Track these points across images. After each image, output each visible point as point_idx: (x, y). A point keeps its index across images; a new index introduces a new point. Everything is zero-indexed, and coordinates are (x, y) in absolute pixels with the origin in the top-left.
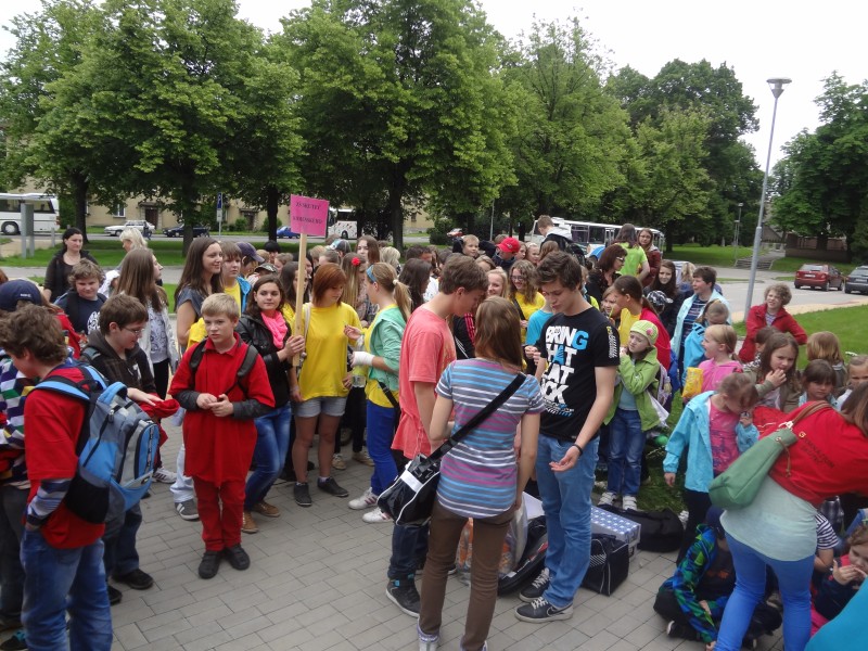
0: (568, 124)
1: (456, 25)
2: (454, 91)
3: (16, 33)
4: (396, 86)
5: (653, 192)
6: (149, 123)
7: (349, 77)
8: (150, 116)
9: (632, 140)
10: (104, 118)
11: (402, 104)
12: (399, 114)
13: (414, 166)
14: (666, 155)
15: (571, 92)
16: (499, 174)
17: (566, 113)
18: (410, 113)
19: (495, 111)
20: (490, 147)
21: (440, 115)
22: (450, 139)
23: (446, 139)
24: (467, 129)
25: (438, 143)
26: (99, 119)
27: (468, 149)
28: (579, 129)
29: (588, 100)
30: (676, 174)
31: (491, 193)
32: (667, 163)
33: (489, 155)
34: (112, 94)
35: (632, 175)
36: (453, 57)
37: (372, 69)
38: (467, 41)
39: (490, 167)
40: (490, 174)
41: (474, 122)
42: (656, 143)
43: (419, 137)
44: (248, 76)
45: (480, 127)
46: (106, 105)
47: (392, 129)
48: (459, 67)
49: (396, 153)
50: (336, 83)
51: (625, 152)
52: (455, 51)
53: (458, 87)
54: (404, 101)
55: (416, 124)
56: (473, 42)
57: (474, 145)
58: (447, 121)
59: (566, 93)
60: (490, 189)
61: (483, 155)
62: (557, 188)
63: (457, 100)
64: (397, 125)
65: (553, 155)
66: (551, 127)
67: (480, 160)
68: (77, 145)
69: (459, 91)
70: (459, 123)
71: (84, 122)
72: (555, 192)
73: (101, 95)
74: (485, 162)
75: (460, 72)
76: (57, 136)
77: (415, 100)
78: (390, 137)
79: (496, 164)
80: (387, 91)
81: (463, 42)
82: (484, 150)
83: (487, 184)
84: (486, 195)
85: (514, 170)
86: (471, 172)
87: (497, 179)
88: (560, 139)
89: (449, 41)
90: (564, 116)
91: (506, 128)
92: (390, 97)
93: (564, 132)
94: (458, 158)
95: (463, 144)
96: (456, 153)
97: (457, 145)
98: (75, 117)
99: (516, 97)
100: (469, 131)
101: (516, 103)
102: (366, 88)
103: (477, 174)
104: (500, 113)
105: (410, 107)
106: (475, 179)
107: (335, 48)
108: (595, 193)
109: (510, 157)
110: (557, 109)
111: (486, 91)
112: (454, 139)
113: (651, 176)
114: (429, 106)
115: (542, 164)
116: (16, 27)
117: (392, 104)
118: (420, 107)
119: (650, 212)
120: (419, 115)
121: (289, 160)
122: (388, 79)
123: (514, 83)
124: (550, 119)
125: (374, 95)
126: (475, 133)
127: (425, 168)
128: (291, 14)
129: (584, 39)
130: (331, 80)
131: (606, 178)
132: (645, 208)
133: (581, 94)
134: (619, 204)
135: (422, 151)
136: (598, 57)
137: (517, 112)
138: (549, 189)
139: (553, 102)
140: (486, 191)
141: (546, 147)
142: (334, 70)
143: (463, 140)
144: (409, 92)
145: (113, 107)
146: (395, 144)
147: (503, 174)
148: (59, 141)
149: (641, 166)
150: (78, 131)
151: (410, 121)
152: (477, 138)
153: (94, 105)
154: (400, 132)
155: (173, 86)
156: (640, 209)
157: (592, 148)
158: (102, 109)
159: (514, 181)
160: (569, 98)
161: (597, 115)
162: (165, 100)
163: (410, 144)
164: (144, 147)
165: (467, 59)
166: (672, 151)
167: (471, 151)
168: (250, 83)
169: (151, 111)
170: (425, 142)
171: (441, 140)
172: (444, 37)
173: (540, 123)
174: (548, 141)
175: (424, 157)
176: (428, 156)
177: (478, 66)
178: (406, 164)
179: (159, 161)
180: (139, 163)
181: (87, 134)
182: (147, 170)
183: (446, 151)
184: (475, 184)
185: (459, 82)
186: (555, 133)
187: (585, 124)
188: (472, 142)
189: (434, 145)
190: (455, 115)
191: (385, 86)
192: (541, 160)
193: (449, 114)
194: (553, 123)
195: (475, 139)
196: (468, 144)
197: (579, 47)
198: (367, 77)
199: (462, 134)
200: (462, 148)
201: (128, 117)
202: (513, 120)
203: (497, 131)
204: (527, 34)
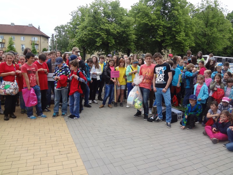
0: (212, 28)
1: (177, 3)
3: (72, 15)
4: (160, 21)
6: (99, 34)
7: (147, 19)
8: (99, 32)
11: (161, 25)
12: (160, 28)
13: (165, 42)
15: (213, 19)
16: (189, 43)
17: (212, 25)
18: (164, 28)
19: (188, 26)
20: (187, 35)
21: (172, 28)
22: (175, 34)
23: (174, 34)
24: (180, 31)
25: (172, 35)
26: (88, 34)
27: (180, 37)
28: (215, 29)
29: (218, 21)
31: (186, 48)
33: (186, 38)
34: (91, 28)
36: (176, 12)
37: (154, 17)
38: (181, 7)
39: (187, 41)
40: (186, 43)
41: (182, 29)
43: (166, 34)
44: (122, 21)
45: (184, 30)
46: (90, 30)
47: (159, 32)
48: (178, 14)
49: (159, 38)
50: (144, 21)
51: (231, 35)
52: (177, 10)
53: (177, 20)
54: (162, 25)
55: (165, 30)
56: (182, 7)
57: (182, 35)
58: (174, 29)
59: (211, 19)
60: (186, 47)
61: (184, 38)
62: (208, 47)
63: (177, 23)
64: (160, 31)
65: (207, 37)
66: (206, 29)
67: (184, 39)
68: (84, 40)
69: (178, 21)
70: (177, 30)
71: (85, 34)
72: (208, 48)
73: (89, 28)
74: (185, 40)
75: (178, 16)
76: (79, 38)
77: (165, 24)
78: (158, 34)
79: (188, 40)
80: (158, 22)
81: (179, 7)
82: (185, 37)
83: (186, 46)
84: (185, 49)
85: (194, 42)
86: (180, 43)
87: (188, 45)
88: (209, 33)
89: (175, 8)
90: (211, 26)
91: (192, 30)
92: (158, 24)
93: (211, 31)
94: (177, 39)
95: (178, 35)
96: (176, 38)
97: (177, 36)
98: (83, 34)
99: (195, 21)
100: (180, 32)
101: (195, 23)
102: (152, 22)
103: (182, 43)
104: (190, 26)
105: (164, 26)
107: (144, 12)
108: (220, 48)
109: (193, 38)
110: (208, 24)
111: (186, 21)
112: (176, 34)
114: (169, 25)
115: (203, 40)
116: (72, 14)
117: (158, 26)
118: (166, 26)
120: (166, 28)
121: (132, 41)
122: (158, 19)
124: (206, 27)
125: (154, 24)
126: (182, 32)
127: (168, 42)
128: (134, 5)
129: (218, 3)
130: (143, 20)
131: (223, 44)
133: (216, 19)
134: (228, 51)
135: (167, 38)
136: (222, 8)
137: (195, 26)
139: (207, 22)
140: (185, 48)
141: (205, 35)
142: (144, 18)
143: (179, 34)
144: (163, 22)
145: (91, 31)
146: (160, 36)
147: (190, 43)
148: (80, 39)
150: (84, 37)
151: (164, 30)
152: (183, 34)
153: (87, 30)
154: (161, 33)
155: (105, 25)
157: (219, 35)
158: (89, 31)
159: (194, 45)
160: (212, 21)
161: (221, 25)
162: (103, 28)
163: (164, 36)
164: (98, 40)
165: (180, 12)
168: (122, 23)
169: (100, 31)
170: (168, 35)
171: (172, 34)
172: (174, 7)
173: (203, 28)
174: (205, 34)
175: (167, 39)
176: (169, 39)
177: (183, 14)
178: (163, 41)
179: (101, 43)
180: (96, 44)
181: (86, 37)
182: (98, 45)
183: (174, 37)
184: (182, 46)
185: (178, 18)
186: (208, 31)
187: (217, 28)
188: (181, 35)
189: (170, 36)
190: (176, 28)
191: (157, 21)
192: (203, 39)
193: (175, 27)
194: (207, 28)
195: (182, 34)
196: (180, 35)
197: (216, 6)
198: (152, 19)
199: (178, 33)
200: (178, 36)
201: (94, 33)
202: (194, 28)
203: (189, 31)
204: (200, 3)
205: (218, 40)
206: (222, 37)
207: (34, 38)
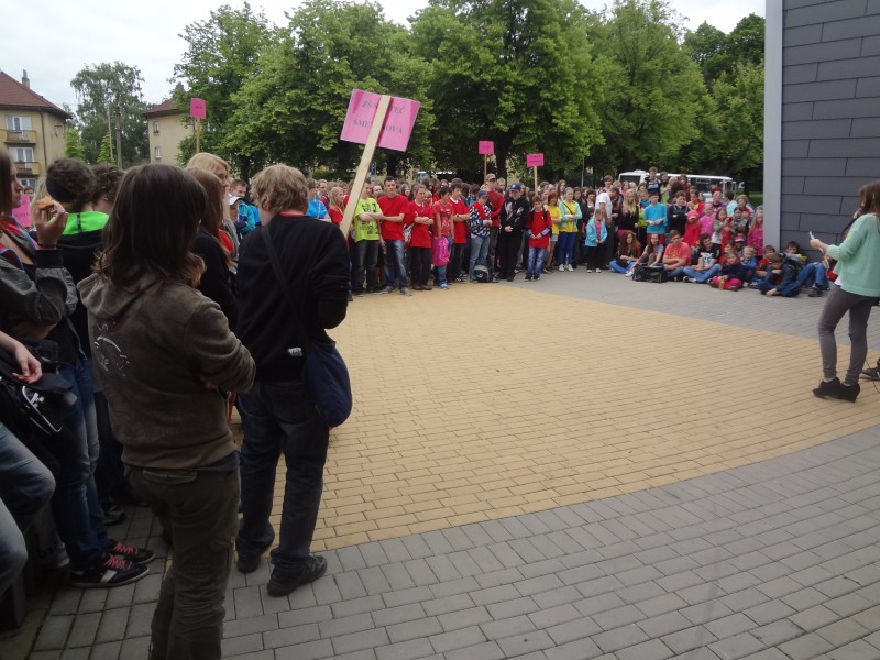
0: (648, 88)
1: (552, 13)
2: (552, 69)
4: (505, 68)
5: (727, 143)
6: (326, 113)
7: (468, 64)
8: (327, 107)
9: (707, 97)
10: (294, 111)
11: (510, 83)
12: (507, 92)
13: (520, 133)
14: (739, 109)
15: (649, 60)
16: (590, 136)
17: (646, 77)
18: (516, 90)
19: (585, 83)
20: (582, 113)
21: (540, 90)
22: (549, 109)
23: (544, 108)
24: (563, 100)
26: (290, 111)
27: (563, 117)
28: (658, 92)
29: (665, 65)
30: (748, 126)
31: (582, 152)
32: (740, 117)
33: (581, 121)
35: (707, 129)
36: (551, 41)
37: (485, 56)
38: (562, 26)
39: (582, 131)
40: (583, 137)
41: (569, 94)
42: (730, 97)
43: (524, 109)
44: (393, 70)
45: (573, 98)
46: (295, 101)
47: (503, 104)
48: (556, 49)
49: (504, 123)
50: (458, 70)
51: (700, 108)
52: (553, 36)
53: (554, 66)
54: (512, 81)
55: (521, 98)
56: (566, 26)
57: (569, 113)
58: (546, 94)
59: (645, 60)
60: (581, 149)
61: (576, 121)
62: (639, 144)
63: (554, 77)
64: (506, 100)
65: (634, 115)
66: (633, 92)
67: (574, 126)
68: (273, 131)
69: (556, 69)
70: (557, 96)
72: (637, 148)
73: (292, 93)
74: (578, 127)
75: (557, 54)
76: (257, 126)
77: (520, 79)
78: (501, 110)
79: (587, 127)
80: (498, 74)
81: (557, 27)
82: (577, 117)
83: (580, 145)
84: (578, 154)
85: (601, 131)
86: (565, 135)
87: (587, 140)
88: (641, 101)
89: (547, 27)
90: (644, 80)
91: (594, 96)
92: (500, 78)
93: (645, 95)
94: (556, 125)
95: (559, 113)
96: (554, 121)
97: (555, 114)
98: (271, 111)
99: (602, 69)
100: (564, 102)
101: (603, 74)
102: (481, 72)
103: (571, 137)
104: (589, 84)
105: (517, 85)
106: (569, 141)
107: (455, 41)
108: (673, 147)
109: (597, 120)
110: (638, 76)
111: (578, 66)
112: (552, 109)
113: (725, 128)
114: (531, 83)
115: (626, 124)
116: (187, 35)
117: (501, 84)
118: (524, 85)
119: (725, 162)
120: (523, 91)
121: (424, 134)
122: (499, 64)
123: (601, 57)
124: (631, 84)
125: (488, 77)
126: (569, 103)
127: (529, 135)
128: (416, 13)
129: (661, 10)
130: (454, 68)
131: (682, 134)
132: (720, 158)
133: (657, 61)
134: (695, 156)
135: (526, 121)
136: (674, 25)
137: (603, 82)
138: (631, 146)
139: (634, 68)
140: (578, 151)
141: (627, 107)
142: (455, 59)
143: (560, 109)
144: (515, 73)
145: (299, 102)
146: (506, 117)
147: (592, 135)
148: (258, 129)
149: (715, 120)
151: (517, 97)
152: (571, 107)
153: (287, 101)
154: (509, 106)
155: (342, 83)
156: (716, 159)
157: (669, 109)
158: (292, 104)
159: (601, 140)
160: (648, 65)
163: (517, 115)
164: (325, 131)
165: (563, 42)
166: (744, 105)
167: (566, 119)
168: (395, 75)
169: (328, 103)
170: (528, 113)
171: (542, 110)
172: (542, 24)
173: (623, 88)
174: (630, 104)
175: (527, 126)
176: (532, 124)
177: (570, 47)
178: (514, 132)
179: (334, 141)
180: (320, 143)
182: (327, 149)
183: (546, 120)
184: (569, 145)
185: (555, 60)
186: (637, 96)
187: (662, 87)
188: (567, 111)
189: (536, 114)
190: (553, 90)
191: (497, 69)
192: (624, 121)
193: (548, 89)
194: (634, 88)
195: (570, 109)
196: (564, 113)
197: (656, 18)
198: (482, 63)
199: (558, 105)
200: (559, 116)
201: (310, 108)
202: (600, 89)
203: (586, 98)
204: (609, 9)
205: (666, 125)
206: (676, 113)
207: (17, 120)
